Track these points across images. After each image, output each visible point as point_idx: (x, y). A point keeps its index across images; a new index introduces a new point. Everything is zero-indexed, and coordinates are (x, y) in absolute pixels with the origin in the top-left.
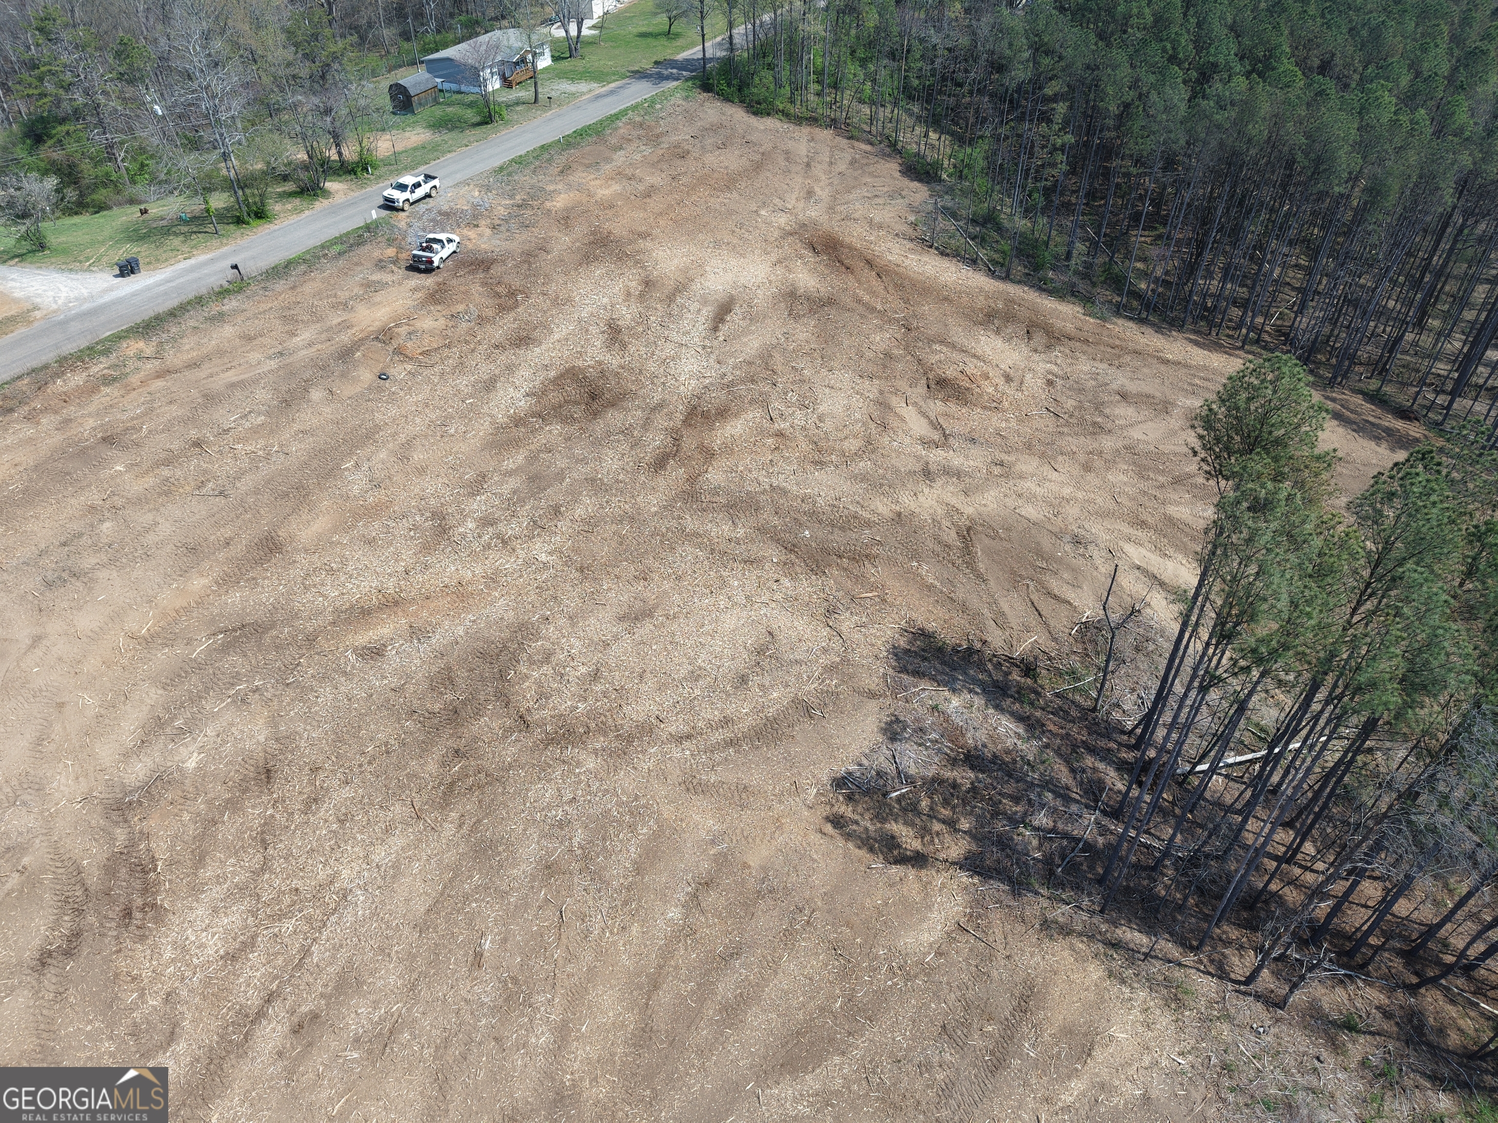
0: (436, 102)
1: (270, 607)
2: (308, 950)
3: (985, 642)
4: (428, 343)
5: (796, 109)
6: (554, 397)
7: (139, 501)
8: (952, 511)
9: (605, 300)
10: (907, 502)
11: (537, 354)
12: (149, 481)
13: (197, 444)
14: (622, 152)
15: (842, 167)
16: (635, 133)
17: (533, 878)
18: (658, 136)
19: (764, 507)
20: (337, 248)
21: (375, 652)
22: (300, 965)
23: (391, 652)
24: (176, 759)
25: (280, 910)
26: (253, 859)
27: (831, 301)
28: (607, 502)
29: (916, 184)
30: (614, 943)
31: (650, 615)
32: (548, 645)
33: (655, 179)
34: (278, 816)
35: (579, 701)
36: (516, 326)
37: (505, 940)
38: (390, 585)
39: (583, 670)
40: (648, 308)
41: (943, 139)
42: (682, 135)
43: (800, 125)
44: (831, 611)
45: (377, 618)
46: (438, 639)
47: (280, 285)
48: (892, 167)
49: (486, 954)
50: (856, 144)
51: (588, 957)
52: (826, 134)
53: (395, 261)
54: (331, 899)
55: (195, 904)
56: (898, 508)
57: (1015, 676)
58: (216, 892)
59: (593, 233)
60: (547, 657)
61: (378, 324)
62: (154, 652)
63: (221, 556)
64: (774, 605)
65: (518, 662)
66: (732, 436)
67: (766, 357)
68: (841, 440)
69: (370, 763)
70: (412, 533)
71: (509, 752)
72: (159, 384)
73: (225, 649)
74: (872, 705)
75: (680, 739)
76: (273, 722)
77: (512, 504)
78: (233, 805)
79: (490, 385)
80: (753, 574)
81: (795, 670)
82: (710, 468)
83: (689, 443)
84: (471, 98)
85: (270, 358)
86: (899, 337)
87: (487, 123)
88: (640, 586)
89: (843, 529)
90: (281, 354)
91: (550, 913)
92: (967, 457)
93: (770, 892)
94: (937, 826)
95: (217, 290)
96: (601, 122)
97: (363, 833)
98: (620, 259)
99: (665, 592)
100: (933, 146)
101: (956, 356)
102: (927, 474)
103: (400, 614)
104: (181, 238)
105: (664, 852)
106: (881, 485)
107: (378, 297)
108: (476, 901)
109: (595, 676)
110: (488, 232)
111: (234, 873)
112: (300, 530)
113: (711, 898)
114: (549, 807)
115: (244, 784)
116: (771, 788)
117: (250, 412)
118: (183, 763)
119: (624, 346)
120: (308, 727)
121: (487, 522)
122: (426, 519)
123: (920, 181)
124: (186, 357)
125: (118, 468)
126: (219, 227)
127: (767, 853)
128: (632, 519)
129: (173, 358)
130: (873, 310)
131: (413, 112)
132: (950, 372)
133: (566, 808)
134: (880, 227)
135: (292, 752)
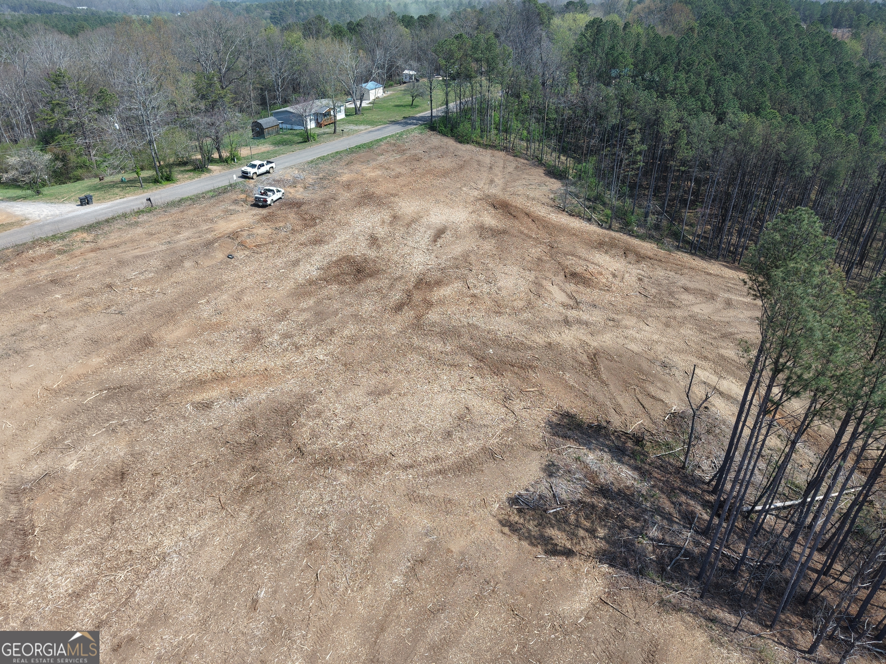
0: (278, 133)
1: (141, 377)
2: (133, 593)
3: (608, 422)
4: (258, 241)
5: (485, 141)
6: (335, 270)
7: (67, 314)
8: (584, 344)
9: (369, 224)
10: (554, 337)
11: (325, 248)
12: (76, 304)
13: (110, 286)
14: (383, 157)
15: (510, 169)
16: (390, 148)
17: (299, 551)
18: (404, 150)
19: (464, 335)
20: (211, 194)
21: (207, 406)
22: (125, 604)
23: (216, 406)
24: (62, 463)
25: (117, 564)
26: (104, 530)
27: (504, 232)
28: (364, 328)
29: (553, 180)
30: (354, 597)
31: (389, 392)
32: (320, 407)
33: (402, 170)
34: (125, 503)
35: (339, 440)
36: (314, 235)
37: (275, 592)
38: (221, 369)
39: (342, 422)
40: (395, 229)
41: (568, 160)
42: (419, 151)
43: (486, 148)
44: (507, 398)
45: (210, 386)
46: (248, 401)
47: (174, 210)
48: (540, 171)
49: (261, 601)
50: (518, 159)
51: (334, 606)
52: (502, 154)
53: (245, 201)
54: (154, 559)
55: (57, 558)
56: (549, 340)
57: (630, 444)
58: (74, 550)
59: (364, 193)
60: (319, 414)
61: (230, 230)
62: (59, 399)
63: (113, 346)
64: (470, 392)
65: (300, 416)
66: (444, 295)
67: (466, 256)
68: (512, 301)
69: (193, 472)
70: (238, 340)
71: (289, 469)
72: (92, 254)
73: (107, 399)
74: (535, 455)
75: (405, 468)
76: (131, 444)
77: (303, 328)
78: (96, 494)
79: (296, 263)
80: (455, 374)
81: (484, 430)
82: (430, 312)
83: (417, 297)
84: (298, 132)
85: (162, 244)
86: (546, 251)
87: (306, 142)
88: (383, 376)
89: (514, 350)
90: (169, 242)
91: (310, 575)
92: (591, 315)
93: (466, 569)
94: (582, 533)
95: (136, 210)
96: (371, 142)
97: (182, 517)
98: (379, 205)
99: (399, 381)
100: (563, 163)
101: (581, 262)
102: (567, 322)
103: (225, 384)
104: (121, 189)
105: (392, 539)
106: (538, 327)
107: (232, 217)
108: (257, 564)
109: (351, 426)
110: (302, 190)
111: (88, 539)
112: (167, 334)
113: (423, 571)
114: (314, 505)
115: (105, 482)
116: (467, 502)
117: (145, 271)
118: (66, 466)
119: (379, 247)
120: (155, 449)
121: (286, 336)
122: (248, 333)
123: (556, 178)
124: (110, 242)
125: (57, 296)
126: (143, 184)
127: (464, 544)
128: (379, 337)
129: (102, 242)
130: (530, 237)
131: (264, 138)
132: (579, 270)
133: (325, 506)
134: (533, 199)
135: (141, 463)
